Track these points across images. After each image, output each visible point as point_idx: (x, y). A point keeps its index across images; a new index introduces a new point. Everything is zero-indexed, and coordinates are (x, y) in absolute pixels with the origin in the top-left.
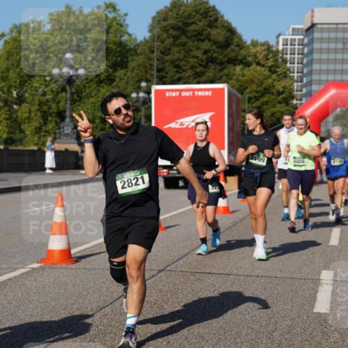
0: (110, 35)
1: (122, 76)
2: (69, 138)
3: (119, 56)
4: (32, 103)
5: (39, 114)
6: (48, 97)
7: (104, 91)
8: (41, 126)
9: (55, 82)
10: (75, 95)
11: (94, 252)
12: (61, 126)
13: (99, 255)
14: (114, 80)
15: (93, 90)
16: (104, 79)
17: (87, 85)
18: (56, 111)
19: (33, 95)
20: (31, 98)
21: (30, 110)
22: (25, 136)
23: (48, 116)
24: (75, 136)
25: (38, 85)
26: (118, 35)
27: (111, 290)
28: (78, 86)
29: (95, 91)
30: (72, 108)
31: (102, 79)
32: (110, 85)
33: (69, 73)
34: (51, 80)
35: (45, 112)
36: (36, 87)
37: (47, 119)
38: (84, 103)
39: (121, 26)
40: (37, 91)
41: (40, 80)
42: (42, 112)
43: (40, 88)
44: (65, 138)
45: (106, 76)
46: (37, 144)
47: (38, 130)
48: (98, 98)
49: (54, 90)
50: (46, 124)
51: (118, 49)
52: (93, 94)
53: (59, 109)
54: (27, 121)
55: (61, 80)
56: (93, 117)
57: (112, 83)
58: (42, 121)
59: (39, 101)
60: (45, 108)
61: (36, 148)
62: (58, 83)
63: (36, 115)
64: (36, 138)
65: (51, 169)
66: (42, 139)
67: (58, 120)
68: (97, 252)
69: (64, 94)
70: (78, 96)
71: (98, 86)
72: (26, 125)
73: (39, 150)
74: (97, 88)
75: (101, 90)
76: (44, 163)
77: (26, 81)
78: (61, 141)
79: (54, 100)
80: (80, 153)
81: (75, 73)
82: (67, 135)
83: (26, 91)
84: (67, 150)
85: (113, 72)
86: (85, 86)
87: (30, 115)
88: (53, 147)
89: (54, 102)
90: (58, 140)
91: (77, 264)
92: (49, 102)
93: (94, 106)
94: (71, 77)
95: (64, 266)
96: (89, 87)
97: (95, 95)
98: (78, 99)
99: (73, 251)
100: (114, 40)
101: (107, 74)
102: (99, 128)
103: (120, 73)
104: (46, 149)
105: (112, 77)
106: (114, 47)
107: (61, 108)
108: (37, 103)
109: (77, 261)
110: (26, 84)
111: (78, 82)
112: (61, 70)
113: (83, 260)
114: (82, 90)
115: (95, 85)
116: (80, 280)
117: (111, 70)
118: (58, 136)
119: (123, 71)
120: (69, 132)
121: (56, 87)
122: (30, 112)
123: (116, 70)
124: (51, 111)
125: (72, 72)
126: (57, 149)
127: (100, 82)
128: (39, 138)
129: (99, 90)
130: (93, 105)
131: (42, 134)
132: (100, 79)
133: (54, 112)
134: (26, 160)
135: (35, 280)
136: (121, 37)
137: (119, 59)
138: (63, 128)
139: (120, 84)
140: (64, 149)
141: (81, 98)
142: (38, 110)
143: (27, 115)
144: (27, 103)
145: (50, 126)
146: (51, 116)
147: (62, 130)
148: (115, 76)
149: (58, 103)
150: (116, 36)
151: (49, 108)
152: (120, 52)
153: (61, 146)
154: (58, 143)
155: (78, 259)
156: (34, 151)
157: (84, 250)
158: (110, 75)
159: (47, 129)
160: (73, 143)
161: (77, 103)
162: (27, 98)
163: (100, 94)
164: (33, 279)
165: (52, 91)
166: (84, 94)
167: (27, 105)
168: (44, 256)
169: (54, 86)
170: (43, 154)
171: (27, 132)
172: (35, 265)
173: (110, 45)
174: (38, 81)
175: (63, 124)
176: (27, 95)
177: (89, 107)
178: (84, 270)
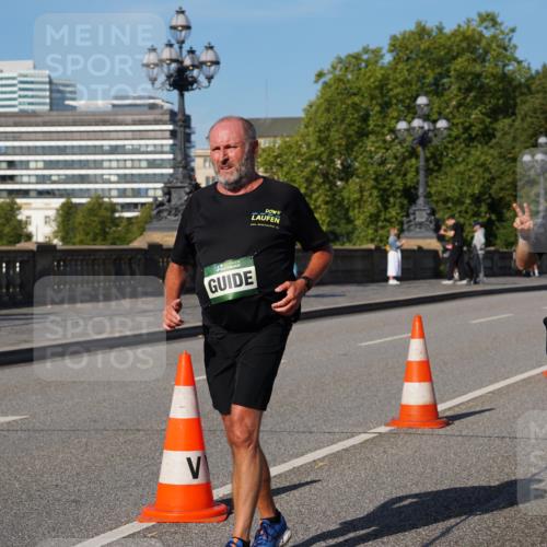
0: (487, 64)
1: (506, 129)
2: (423, 230)
3: (502, 96)
4: (364, 177)
5: (375, 193)
6: (389, 166)
7: (478, 153)
8: (380, 211)
9: (400, 143)
10: (431, 162)
11: (472, 410)
12: (411, 211)
13: (483, 414)
14: (494, 136)
15: (460, 153)
16: (477, 135)
17: (450, 146)
18: (401, 188)
19: (366, 165)
20: (364, 169)
21: (361, 187)
22: (355, 229)
23: (389, 196)
24: (432, 226)
25: (373, 149)
26: (500, 63)
27: (506, 470)
28: (436, 148)
29: (464, 154)
30: (427, 182)
31: (473, 135)
32: (487, 143)
33: (422, 128)
34: (393, 140)
35: (385, 190)
36: (371, 152)
37: (388, 201)
38: (446, 173)
39: (505, 49)
40: (372, 158)
41: (377, 142)
42: (380, 190)
43: (376, 153)
44: (418, 230)
45: (480, 130)
46: (372, 241)
47: (374, 218)
48: (467, 164)
49: (398, 155)
50: (386, 208)
51: (501, 86)
52: (460, 159)
53: (405, 184)
54: (356, 205)
55: (409, 139)
56: (461, 194)
57: (491, 139)
58: (380, 204)
59: (375, 172)
60: (385, 184)
61: (372, 246)
62: (405, 145)
63: (371, 195)
64: (370, 231)
65: (396, 278)
66: (381, 232)
67: (405, 202)
68: (478, 409)
69: (413, 161)
70: (436, 163)
71: (468, 146)
72: (356, 211)
73: (378, 249)
74: (467, 149)
75: (473, 152)
76: (386, 270)
77: (355, 144)
78: (411, 234)
79: (397, 171)
80: (440, 253)
81: (432, 128)
82: (420, 225)
83: (356, 159)
84: (420, 248)
85: (491, 123)
86: (446, 147)
87: (362, 196)
88: (398, 244)
89: (398, 175)
90: (406, 233)
91: (448, 428)
92: (389, 174)
93: (462, 179)
94: (426, 133)
95: (427, 430)
96: (453, 149)
97: (464, 160)
98: (436, 168)
99: (441, 407)
100: (494, 71)
101: (481, 126)
102: (471, 213)
103: (503, 123)
104: (388, 248)
105: (491, 131)
106: (492, 83)
107: (409, 184)
108: (373, 177)
109: (448, 424)
110: (356, 148)
111: (436, 142)
112: (410, 123)
113: (457, 422)
114: (442, 154)
115: (463, 145)
116: (455, 454)
117: (488, 120)
118: (405, 226)
119: (508, 121)
120: (423, 220)
121: (402, 150)
122: (361, 190)
123: (496, 120)
124: (393, 188)
125: (426, 126)
126: (405, 247)
127: (472, 139)
128: (376, 231)
129: (468, 153)
130: (460, 176)
131: (380, 224)
132: (470, 135)
133: (398, 190)
134: (359, 265)
135: (385, 452)
136: (504, 66)
137: (501, 102)
138: (414, 214)
139: (503, 142)
140: (416, 248)
141: (440, 166)
142: (374, 187)
143: (357, 196)
144: (358, 177)
145: (393, 212)
146: (395, 197)
147: (412, 217)
148: (495, 129)
149: (405, 175)
150: (496, 65)
151: (391, 184)
152: (504, 90)
153: (411, 243)
154: (407, 238)
155: (450, 420)
156: (370, 250)
157: (458, 406)
158: (486, 128)
159: (388, 216)
160: (431, 238)
161: (435, 174)
162: (357, 169)
163: (472, 159)
164: (382, 449)
165: (396, 158)
166: (445, 160)
167: (357, 180)
168: (395, 414)
169: (398, 149)
170: (384, 255)
171: (358, 222)
172: (383, 429)
173: (487, 81)
174: (373, 142)
175: (414, 208)
176: (357, 164)
177: (454, 180)
178: (460, 438)
